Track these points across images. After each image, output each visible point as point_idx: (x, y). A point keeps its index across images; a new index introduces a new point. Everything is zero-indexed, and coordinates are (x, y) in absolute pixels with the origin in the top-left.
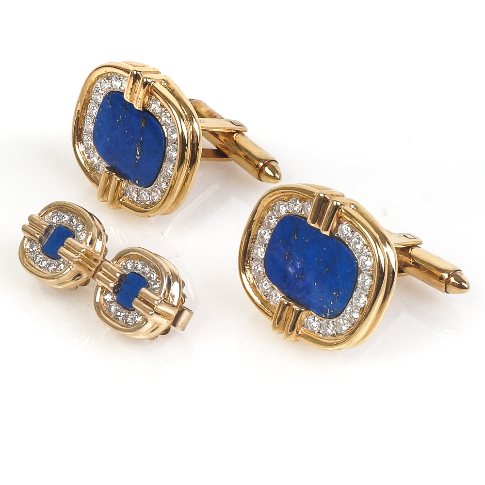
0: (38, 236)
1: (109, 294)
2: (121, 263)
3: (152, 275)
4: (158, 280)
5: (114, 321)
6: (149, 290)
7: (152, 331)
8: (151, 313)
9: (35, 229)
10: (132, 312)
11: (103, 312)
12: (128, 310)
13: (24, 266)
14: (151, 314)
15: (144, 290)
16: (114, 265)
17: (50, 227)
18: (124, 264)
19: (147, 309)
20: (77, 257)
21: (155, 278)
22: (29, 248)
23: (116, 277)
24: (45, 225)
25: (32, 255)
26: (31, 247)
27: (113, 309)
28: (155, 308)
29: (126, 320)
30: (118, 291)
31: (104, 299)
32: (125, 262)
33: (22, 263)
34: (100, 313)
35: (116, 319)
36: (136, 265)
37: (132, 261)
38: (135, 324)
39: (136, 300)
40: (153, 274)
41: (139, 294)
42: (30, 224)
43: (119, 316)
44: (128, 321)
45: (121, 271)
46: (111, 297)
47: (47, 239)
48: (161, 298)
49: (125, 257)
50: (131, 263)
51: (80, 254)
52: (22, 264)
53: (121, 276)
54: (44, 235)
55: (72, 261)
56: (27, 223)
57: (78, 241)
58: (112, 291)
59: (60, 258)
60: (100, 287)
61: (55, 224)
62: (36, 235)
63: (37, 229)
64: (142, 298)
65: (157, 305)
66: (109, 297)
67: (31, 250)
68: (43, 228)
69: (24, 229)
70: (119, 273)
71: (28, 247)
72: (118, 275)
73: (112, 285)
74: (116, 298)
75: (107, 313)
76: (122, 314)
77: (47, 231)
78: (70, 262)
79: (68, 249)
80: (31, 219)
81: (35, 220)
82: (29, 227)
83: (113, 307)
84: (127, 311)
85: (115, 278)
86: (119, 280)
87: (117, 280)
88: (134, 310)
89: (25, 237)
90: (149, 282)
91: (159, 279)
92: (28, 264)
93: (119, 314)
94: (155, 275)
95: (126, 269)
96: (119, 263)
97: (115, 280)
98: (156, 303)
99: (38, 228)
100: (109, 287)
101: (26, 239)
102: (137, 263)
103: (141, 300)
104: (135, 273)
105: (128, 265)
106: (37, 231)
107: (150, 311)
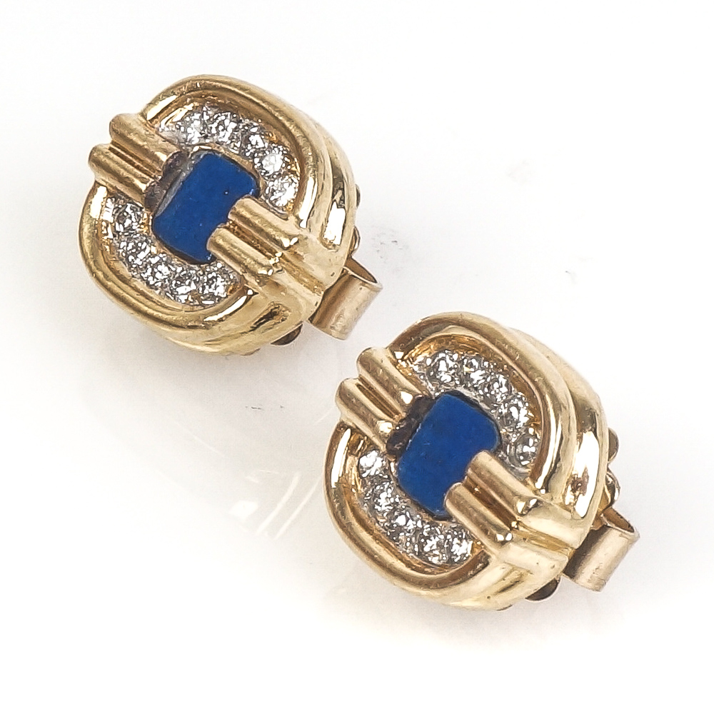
0: (143, 187)
1: (374, 453)
2: (420, 359)
3: (513, 410)
4: (531, 431)
5: (387, 546)
6: (502, 461)
7: (504, 590)
8: (500, 538)
9: (133, 164)
10: (441, 523)
11: (353, 510)
12: (431, 515)
13: (97, 278)
14: (503, 543)
15: (484, 458)
16: (395, 364)
17: (181, 156)
18: (429, 362)
19: (491, 523)
20: (272, 262)
21: (524, 420)
22: (111, 219)
23: (402, 403)
24: (166, 152)
25: (123, 244)
26: (120, 217)
27: (384, 503)
28: (514, 524)
29: (421, 546)
30: (403, 448)
31: (359, 467)
32: (433, 358)
33: (89, 266)
34: (343, 514)
35: (390, 538)
36: (466, 369)
37: (455, 357)
38: (451, 561)
39: (459, 488)
40: (516, 406)
41: (470, 471)
42: (113, 143)
43: (400, 529)
44: (427, 549)
45: (418, 385)
46: (379, 463)
47: (170, 197)
48: (535, 492)
49: (433, 340)
50: (451, 364)
51: (279, 254)
52: (92, 272)
53: (417, 402)
54: (161, 183)
55: (254, 274)
56: (106, 140)
57: (272, 207)
58: (383, 448)
59: (214, 259)
60: (349, 431)
61: (196, 149)
62: (137, 182)
63: (137, 163)
64: (476, 485)
65: (522, 515)
66: (373, 462)
67: (120, 228)
68: (157, 160)
69: (95, 160)
70: (409, 391)
71: (108, 216)
72: (407, 398)
73: (386, 427)
74: (396, 468)
75: (365, 516)
76: (411, 525)
77: (169, 169)
78: (247, 276)
79: (240, 234)
80: (118, 128)
81: (131, 131)
82: (112, 155)
83: (383, 496)
84: (427, 519)
85: (397, 407)
86: (409, 417)
87: (404, 415)
88: (449, 517)
89: (97, 184)
90: (503, 431)
91: (536, 426)
92: (110, 273)
93: (401, 520)
94: (524, 411)
95: (432, 379)
96: (414, 359)
97: (397, 413)
98: (520, 506)
99: (140, 160)
100: (377, 433)
101: (102, 192)
102: (471, 365)
103: (472, 491)
104: (461, 395)
105: (443, 366)
106: (138, 167)
107: (500, 530)
